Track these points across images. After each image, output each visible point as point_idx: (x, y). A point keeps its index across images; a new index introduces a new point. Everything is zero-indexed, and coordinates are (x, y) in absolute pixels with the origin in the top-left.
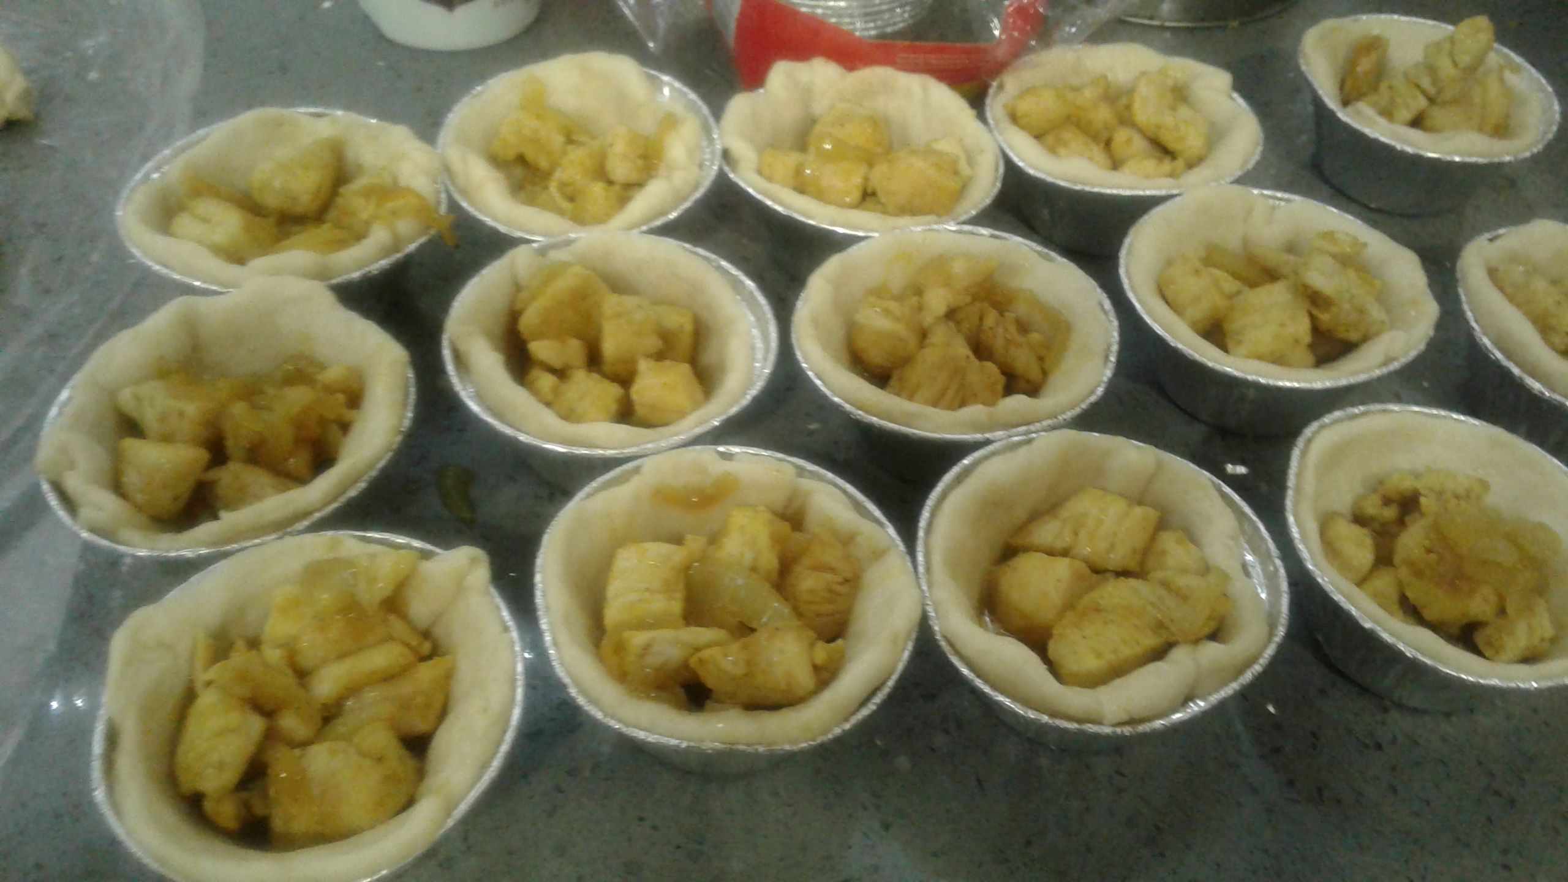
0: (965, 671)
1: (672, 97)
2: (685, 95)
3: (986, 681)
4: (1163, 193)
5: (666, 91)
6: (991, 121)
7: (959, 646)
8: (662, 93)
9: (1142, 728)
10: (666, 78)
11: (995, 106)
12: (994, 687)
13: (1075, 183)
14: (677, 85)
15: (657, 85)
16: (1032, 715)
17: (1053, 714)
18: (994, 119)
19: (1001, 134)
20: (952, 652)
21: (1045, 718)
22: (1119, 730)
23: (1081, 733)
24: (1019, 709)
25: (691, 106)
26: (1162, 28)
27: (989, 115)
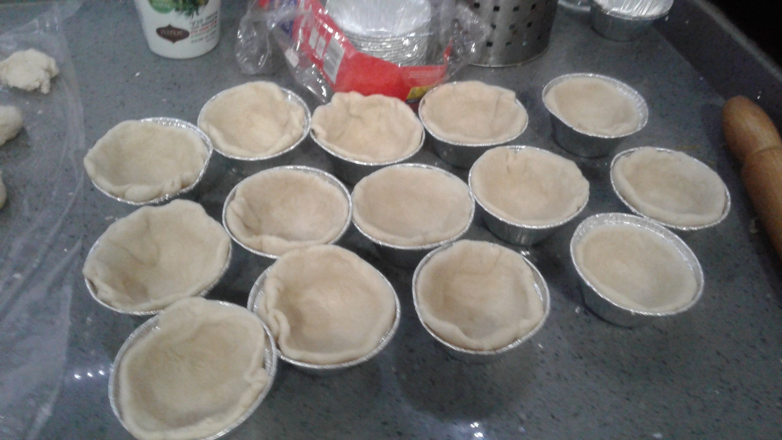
0: (433, 334)
1: (292, 99)
2: (296, 99)
3: (441, 337)
4: (490, 144)
5: (290, 97)
6: (421, 117)
7: (431, 326)
8: (288, 98)
9: (499, 351)
10: (289, 92)
11: (423, 110)
12: (444, 340)
13: (456, 142)
14: (294, 94)
15: (286, 95)
16: (458, 349)
17: (465, 348)
18: (422, 116)
19: (425, 122)
20: (428, 328)
21: (463, 350)
22: (489, 353)
23: (477, 355)
24: (454, 348)
25: (300, 103)
26: (490, 68)
27: (420, 115)
